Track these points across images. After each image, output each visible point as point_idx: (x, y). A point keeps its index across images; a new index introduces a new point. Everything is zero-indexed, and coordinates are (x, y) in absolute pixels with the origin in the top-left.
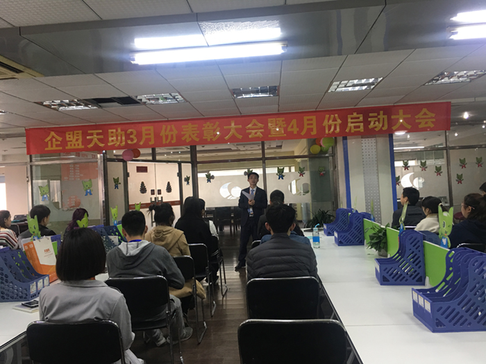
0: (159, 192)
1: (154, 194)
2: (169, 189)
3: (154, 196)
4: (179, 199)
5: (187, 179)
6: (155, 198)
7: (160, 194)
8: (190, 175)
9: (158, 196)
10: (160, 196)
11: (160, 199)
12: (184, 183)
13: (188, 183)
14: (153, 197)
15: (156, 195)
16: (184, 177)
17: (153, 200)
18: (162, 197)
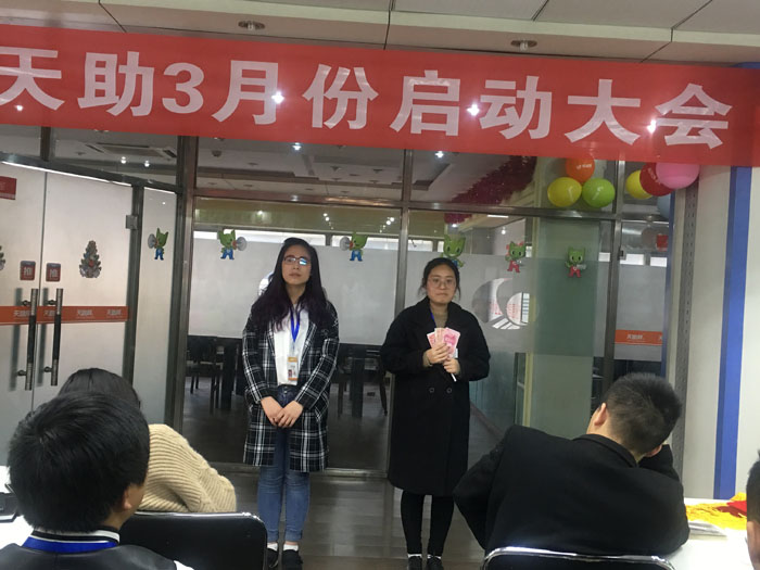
0: (54, 272)
1: (32, 278)
2: (91, 265)
3: (34, 284)
4: (123, 303)
5: (158, 242)
6: (35, 293)
7: (58, 279)
8: (168, 227)
9: (45, 284)
10: (53, 287)
11: (52, 297)
12: (147, 253)
13: (160, 254)
14: (27, 287)
15: (40, 280)
16: (148, 231)
17: (27, 297)
18: (60, 292)
